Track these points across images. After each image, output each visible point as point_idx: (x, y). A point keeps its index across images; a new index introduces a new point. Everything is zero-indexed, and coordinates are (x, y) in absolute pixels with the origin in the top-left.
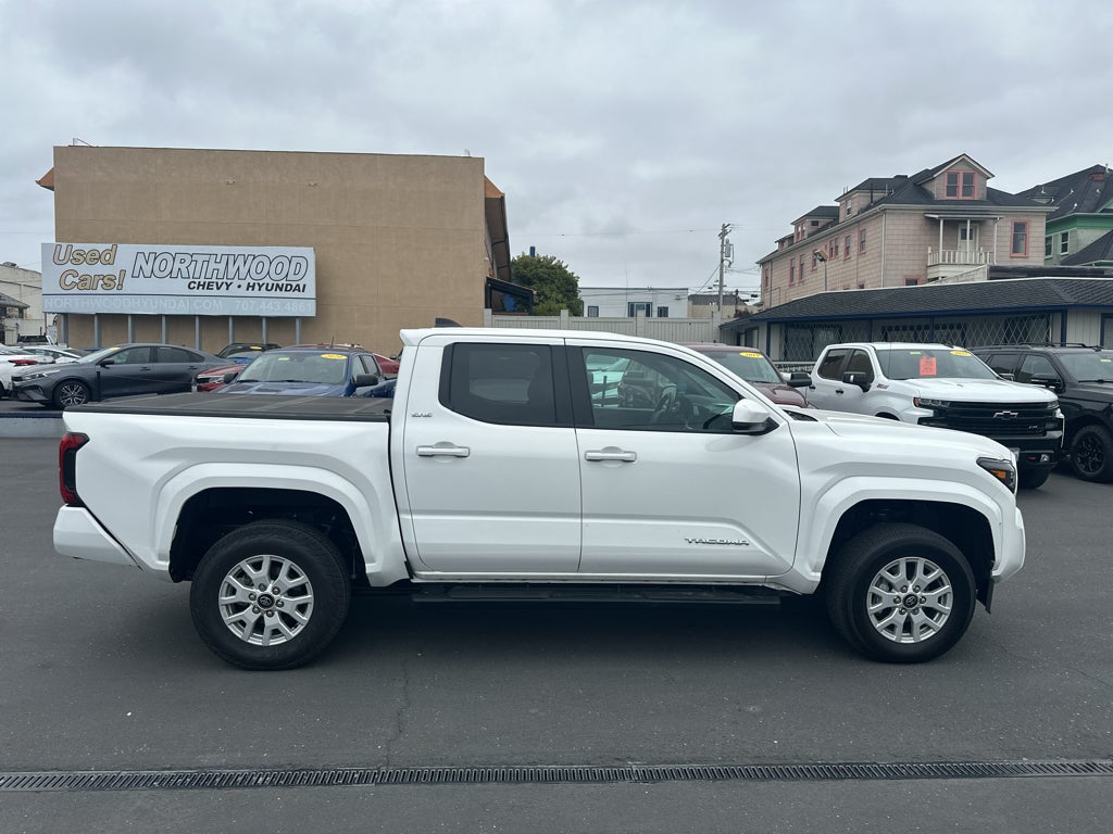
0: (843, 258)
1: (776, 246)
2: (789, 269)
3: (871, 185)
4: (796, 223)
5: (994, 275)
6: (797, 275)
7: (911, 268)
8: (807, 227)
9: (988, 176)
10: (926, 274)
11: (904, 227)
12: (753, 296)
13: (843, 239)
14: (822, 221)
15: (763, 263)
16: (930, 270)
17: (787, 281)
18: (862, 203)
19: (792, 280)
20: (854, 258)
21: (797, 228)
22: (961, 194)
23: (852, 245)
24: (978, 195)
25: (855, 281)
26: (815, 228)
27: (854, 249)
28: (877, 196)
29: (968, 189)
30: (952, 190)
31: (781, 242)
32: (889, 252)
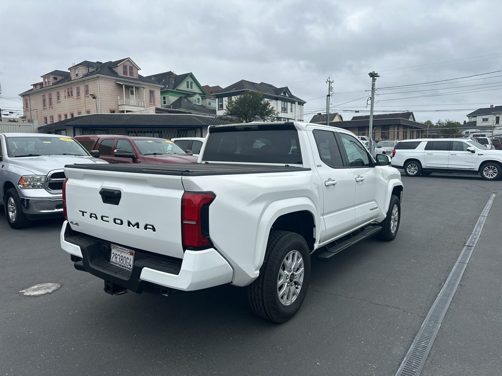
0: (76, 97)
1: (32, 87)
2: (42, 100)
3: (86, 64)
4: (44, 77)
5: (158, 111)
6: (47, 104)
7: (112, 105)
8: (52, 80)
9: (138, 69)
10: (118, 109)
11: (107, 86)
12: (10, 112)
13: (75, 88)
14: (59, 78)
15: (23, 95)
16: (120, 107)
17: (41, 106)
18: (84, 72)
19: (44, 105)
20: (82, 98)
21: (44, 79)
22: (129, 74)
23: (81, 92)
24: (135, 77)
25: (84, 109)
26: (55, 81)
27: (82, 94)
28: (91, 70)
29: (131, 74)
30: (125, 73)
31: (35, 85)
32: (102, 97)
